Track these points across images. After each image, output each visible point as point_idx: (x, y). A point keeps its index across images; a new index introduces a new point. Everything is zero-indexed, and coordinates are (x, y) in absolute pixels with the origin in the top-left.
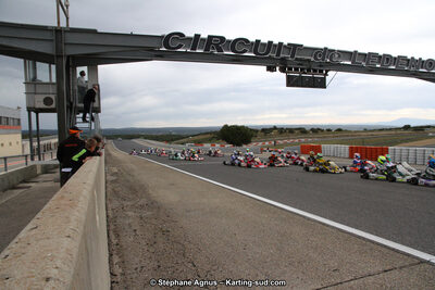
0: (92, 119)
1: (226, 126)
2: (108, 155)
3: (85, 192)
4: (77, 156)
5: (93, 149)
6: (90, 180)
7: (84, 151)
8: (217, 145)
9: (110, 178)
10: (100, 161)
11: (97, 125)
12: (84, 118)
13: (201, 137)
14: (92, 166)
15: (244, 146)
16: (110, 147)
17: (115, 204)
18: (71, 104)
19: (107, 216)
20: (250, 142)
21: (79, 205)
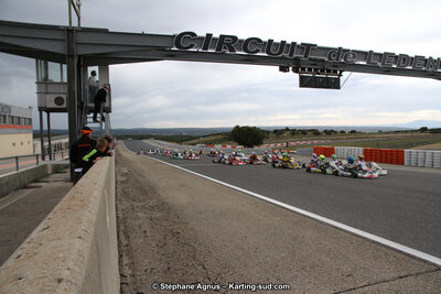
0: (103, 119)
1: (237, 127)
2: (119, 155)
3: (96, 193)
4: (88, 156)
5: (104, 149)
6: (101, 180)
7: (95, 151)
8: (229, 147)
9: (120, 178)
10: (111, 161)
11: (107, 125)
12: (95, 119)
13: (213, 138)
14: (103, 166)
15: (256, 148)
16: (120, 147)
17: (126, 204)
18: (82, 104)
19: (117, 217)
20: (262, 143)
21: (91, 205)
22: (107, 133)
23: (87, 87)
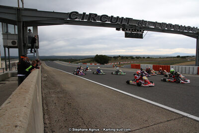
0: (35, 51)
1: (97, 55)
2: (43, 68)
3: (32, 86)
4: (28, 69)
5: (35, 65)
6: (35, 80)
7: (31, 66)
8: (93, 64)
9: (43, 79)
10: (39, 72)
11: (37, 54)
12: (31, 51)
13: (86, 60)
14: (35, 73)
15: (106, 65)
16: (43, 64)
17: (46, 91)
18: (25, 44)
19: (42, 97)
20: (108, 63)
21: (30, 92)
22: (37, 58)
23: (27, 37)
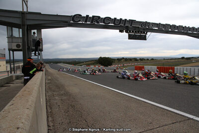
0: (39, 54)
1: (101, 57)
2: (46, 71)
3: (36, 88)
4: (32, 71)
6: (38, 82)
7: (35, 69)
8: (97, 66)
9: (47, 81)
10: (43, 74)
11: (41, 57)
13: (90, 62)
14: (39, 76)
15: (109, 67)
16: (47, 67)
17: (50, 93)
18: (29, 47)
19: (46, 99)
20: (112, 65)
21: (33, 94)
